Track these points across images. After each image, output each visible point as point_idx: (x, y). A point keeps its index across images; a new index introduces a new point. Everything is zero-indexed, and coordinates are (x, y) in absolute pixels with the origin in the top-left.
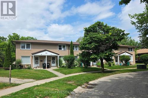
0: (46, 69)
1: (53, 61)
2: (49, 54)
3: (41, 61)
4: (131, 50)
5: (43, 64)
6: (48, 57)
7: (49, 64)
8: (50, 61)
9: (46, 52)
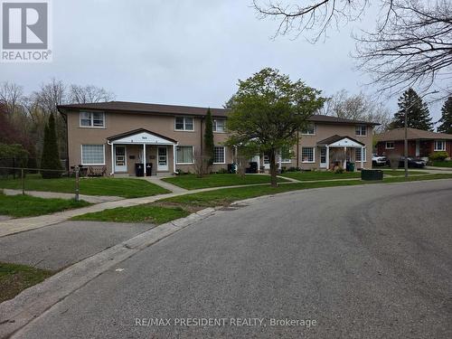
0: (145, 178)
1: (161, 158)
2: (152, 140)
3: (132, 157)
4: (363, 133)
5: (137, 165)
6: (150, 147)
7: (151, 165)
8: (154, 158)
9: (144, 134)
